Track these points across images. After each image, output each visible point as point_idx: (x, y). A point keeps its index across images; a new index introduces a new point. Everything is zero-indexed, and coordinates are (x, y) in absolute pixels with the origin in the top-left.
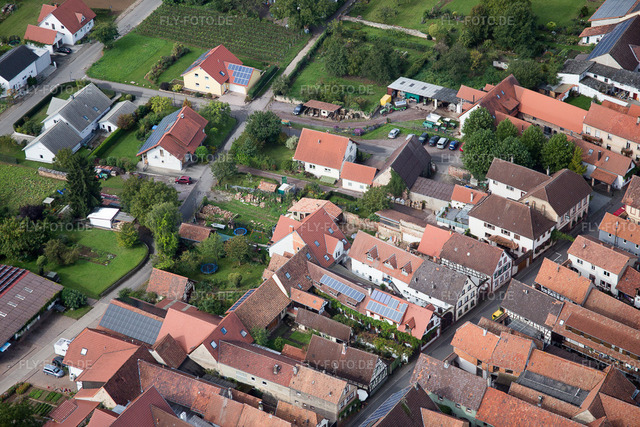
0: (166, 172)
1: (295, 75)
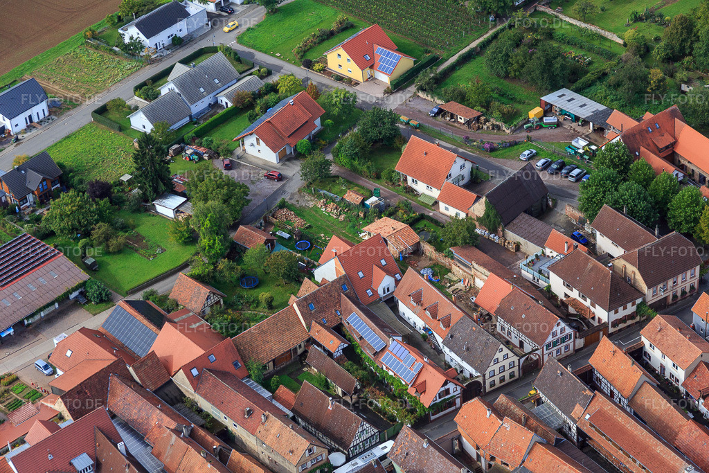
0: (260, 163)
1: (453, 68)
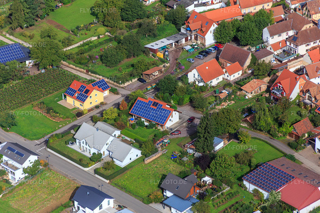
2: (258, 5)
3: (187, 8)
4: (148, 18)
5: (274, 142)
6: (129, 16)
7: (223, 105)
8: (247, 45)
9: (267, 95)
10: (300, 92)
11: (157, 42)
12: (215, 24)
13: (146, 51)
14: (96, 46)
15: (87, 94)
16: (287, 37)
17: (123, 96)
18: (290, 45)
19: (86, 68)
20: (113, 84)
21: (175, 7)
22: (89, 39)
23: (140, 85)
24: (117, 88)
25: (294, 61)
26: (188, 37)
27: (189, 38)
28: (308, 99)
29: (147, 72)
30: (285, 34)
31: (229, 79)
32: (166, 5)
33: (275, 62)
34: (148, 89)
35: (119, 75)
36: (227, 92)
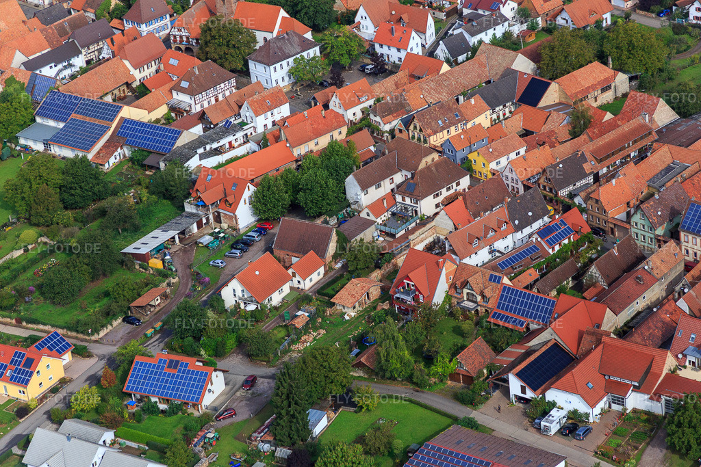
2: (321, 135)
3: (186, 165)
4: (115, 194)
5: (425, 398)
6: (78, 199)
7: (305, 341)
8: (320, 215)
9: (386, 306)
10: (450, 288)
11: (143, 240)
12: (251, 186)
13: (127, 261)
14: (25, 269)
15: (30, 367)
16: (393, 186)
17: (101, 358)
18: (403, 199)
19: (14, 315)
20: (76, 338)
21: (162, 165)
22: (8, 257)
23: (129, 330)
24: (86, 344)
25: (420, 231)
26: (201, 220)
27: (204, 221)
28: (468, 300)
29: (140, 302)
30: (387, 181)
31: (301, 286)
32: (143, 166)
33: (381, 239)
34: (149, 336)
35: (82, 317)
36: (307, 314)
